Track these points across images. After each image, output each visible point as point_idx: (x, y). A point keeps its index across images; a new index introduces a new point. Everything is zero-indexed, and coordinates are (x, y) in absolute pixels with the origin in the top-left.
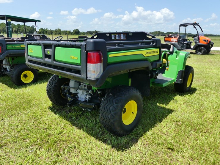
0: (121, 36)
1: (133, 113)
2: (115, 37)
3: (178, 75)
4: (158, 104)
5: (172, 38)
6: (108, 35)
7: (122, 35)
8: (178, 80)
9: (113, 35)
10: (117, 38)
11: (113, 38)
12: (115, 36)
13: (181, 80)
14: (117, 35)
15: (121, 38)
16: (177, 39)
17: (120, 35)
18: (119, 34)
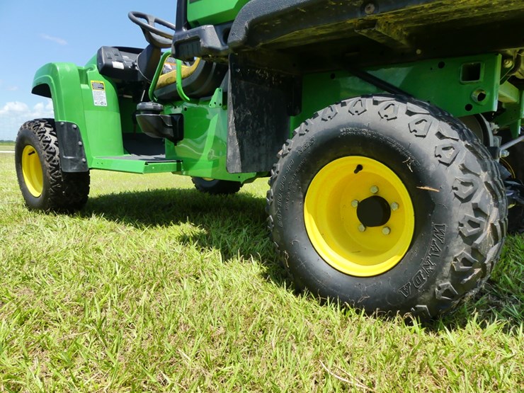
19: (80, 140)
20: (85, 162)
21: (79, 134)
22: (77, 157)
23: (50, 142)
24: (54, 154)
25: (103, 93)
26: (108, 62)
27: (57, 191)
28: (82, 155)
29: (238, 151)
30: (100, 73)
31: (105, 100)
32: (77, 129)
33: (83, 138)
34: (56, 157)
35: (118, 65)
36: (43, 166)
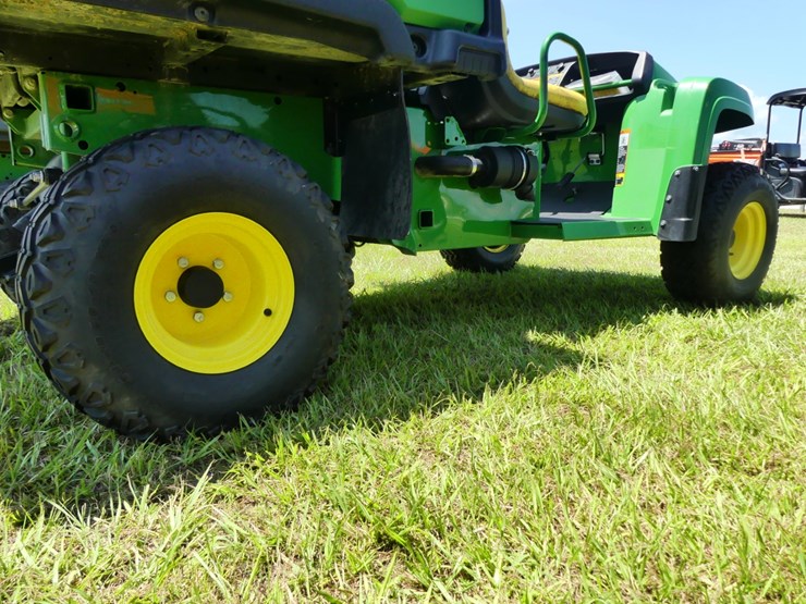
1: (268, 312)
3: (669, 197)
4: (532, 336)
5: (739, 152)
8: (668, 222)
13: (686, 222)
16: (759, 155)
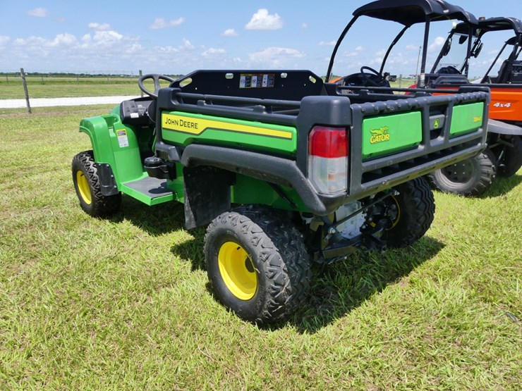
0: (264, 80)
2: (248, 81)
6: (229, 76)
7: (265, 76)
9: (243, 78)
10: (254, 85)
11: (242, 85)
12: (250, 78)
14: (255, 78)
15: (261, 85)
17: (262, 77)
18: (259, 74)
19: (112, 174)
20: (116, 188)
21: (111, 170)
22: (111, 186)
23: (93, 173)
24: (96, 181)
25: (126, 137)
26: (128, 115)
27: (101, 205)
28: (114, 183)
29: (193, 217)
30: (123, 123)
31: (127, 143)
32: (109, 167)
33: (114, 172)
34: (98, 183)
35: (134, 115)
36: (91, 189)
